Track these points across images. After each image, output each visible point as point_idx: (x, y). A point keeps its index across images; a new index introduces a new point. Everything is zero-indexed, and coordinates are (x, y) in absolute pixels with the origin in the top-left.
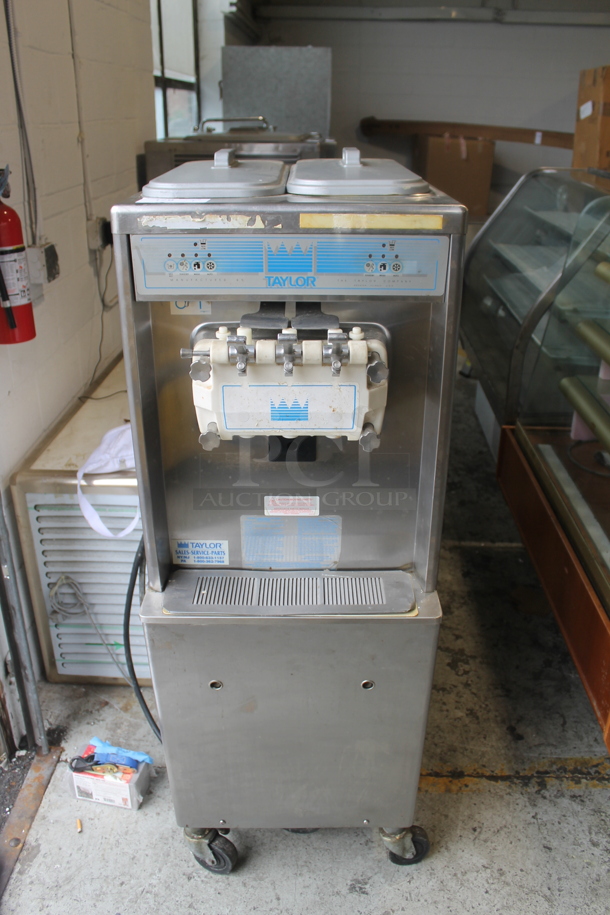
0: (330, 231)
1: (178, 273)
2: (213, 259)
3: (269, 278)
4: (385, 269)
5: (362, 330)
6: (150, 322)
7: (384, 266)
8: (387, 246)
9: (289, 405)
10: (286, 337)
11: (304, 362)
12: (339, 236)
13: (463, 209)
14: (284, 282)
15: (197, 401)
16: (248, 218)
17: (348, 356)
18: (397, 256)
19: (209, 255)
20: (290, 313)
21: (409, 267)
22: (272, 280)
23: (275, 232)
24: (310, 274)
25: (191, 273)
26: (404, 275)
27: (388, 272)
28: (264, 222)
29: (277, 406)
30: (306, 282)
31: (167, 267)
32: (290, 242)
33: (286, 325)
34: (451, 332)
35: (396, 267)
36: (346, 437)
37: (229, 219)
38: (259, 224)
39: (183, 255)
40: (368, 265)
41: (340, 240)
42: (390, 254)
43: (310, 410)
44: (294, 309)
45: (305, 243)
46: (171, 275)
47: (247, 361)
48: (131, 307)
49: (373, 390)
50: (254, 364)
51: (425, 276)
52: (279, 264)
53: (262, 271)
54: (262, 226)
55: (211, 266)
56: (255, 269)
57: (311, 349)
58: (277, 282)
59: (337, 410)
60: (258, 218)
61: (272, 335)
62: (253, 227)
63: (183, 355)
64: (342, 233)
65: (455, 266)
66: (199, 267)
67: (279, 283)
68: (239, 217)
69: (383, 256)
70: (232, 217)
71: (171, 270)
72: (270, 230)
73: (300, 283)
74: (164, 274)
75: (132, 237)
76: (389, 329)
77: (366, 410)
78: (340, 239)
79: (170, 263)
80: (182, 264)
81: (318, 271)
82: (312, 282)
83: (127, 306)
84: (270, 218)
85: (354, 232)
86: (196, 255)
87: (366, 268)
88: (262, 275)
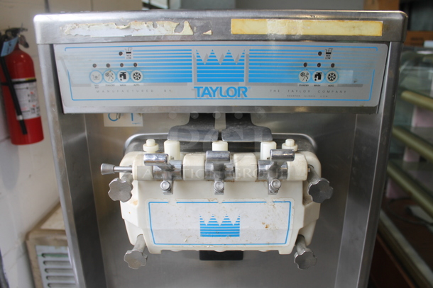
0: (263, 38)
1: (103, 84)
2: (139, 69)
3: (199, 88)
4: (320, 78)
5: (296, 142)
6: (85, 134)
7: (319, 76)
8: (324, 54)
9: (220, 222)
10: (217, 155)
11: (236, 178)
12: (273, 43)
13: (403, 15)
14: (214, 92)
15: (125, 215)
16: (175, 24)
17: (285, 173)
18: (333, 65)
19: (135, 65)
20: (220, 126)
21: (345, 76)
22: (201, 90)
23: (205, 39)
24: (242, 84)
25: (117, 84)
26: (339, 86)
27: (323, 82)
28: (192, 28)
29: (206, 223)
30: (237, 93)
31: (92, 77)
32: (220, 50)
33: (216, 137)
34: (384, 143)
35: (332, 77)
36: (277, 251)
37: (154, 26)
38: (187, 30)
39: (108, 65)
40: (303, 75)
41: (274, 48)
42: (326, 63)
43: (242, 227)
44: (225, 121)
45: (237, 50)
46: (96, 87)
47: (173, 179)
48: (57, 119)
49: (308, 205)
50: (181, 180)
51: (360, 86)
52: (209, 73)
53: (191, 81)
54: (191, 33)
55: (137, 76)
56: (183, 78)
57: (244, 163)
58: (207, 93)
59: (270, 227)
60: (186, 24)
61: (202, 148)
62: (181, 34)
63: (104, 171)
64: (277, 40)
65: (393, 76)
66: (125, 78)
67: (209, 94)
68: (166, 23)
69: (319, 65)
70: (159, 24)
71: (97, 81)
72: (199, 37)
73: (230, 93)
74: (89, 85)
75: (56, 48)
76: (315, 139)
77: (301, 225)
78: (273, 46)
79: (96, 74)
80: (107, 75)
81: (250, 81)
82: (244, 93)
83: (54, 118)
84: (198, 24)
85: (289, 39)
86: (122, 65)
87: (301, 78)
88: (191, 85)
